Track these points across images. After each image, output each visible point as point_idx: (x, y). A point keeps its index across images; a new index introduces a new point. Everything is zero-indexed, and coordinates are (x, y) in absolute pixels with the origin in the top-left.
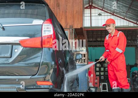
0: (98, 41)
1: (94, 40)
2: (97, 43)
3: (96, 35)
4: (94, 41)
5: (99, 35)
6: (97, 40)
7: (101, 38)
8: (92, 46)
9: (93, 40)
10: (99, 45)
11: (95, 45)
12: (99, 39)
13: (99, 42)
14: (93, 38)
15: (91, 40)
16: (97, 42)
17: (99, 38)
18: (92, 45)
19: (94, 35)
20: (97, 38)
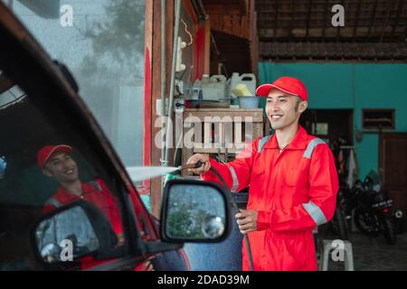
0: (297, 40)
1: (280, 33)
2: (292, 48)
3: (290, 15)
4: (281, 40)
5: (299, 14)
6: (293, 35)
7: (308, 27)
8: (273, 58)
9: (275, 33)
10: (299, 54)
11: (282, 54)
12: (299, 32)
13: (300, 44)
14: (275, 28)
15: (270, 33)
16: (293, 44)
17: (302, 28)
18: (274, 54)
19: (282, 14)
20: (293, 27)
